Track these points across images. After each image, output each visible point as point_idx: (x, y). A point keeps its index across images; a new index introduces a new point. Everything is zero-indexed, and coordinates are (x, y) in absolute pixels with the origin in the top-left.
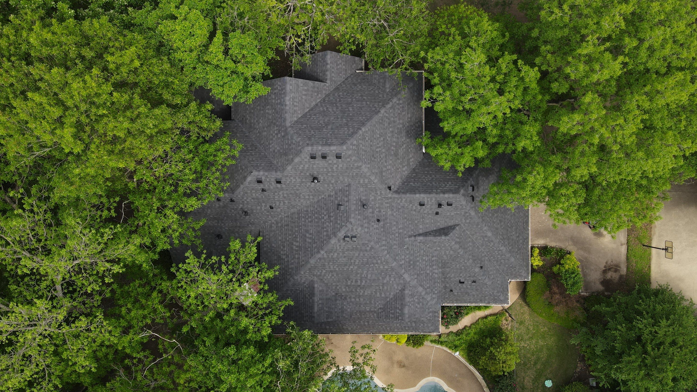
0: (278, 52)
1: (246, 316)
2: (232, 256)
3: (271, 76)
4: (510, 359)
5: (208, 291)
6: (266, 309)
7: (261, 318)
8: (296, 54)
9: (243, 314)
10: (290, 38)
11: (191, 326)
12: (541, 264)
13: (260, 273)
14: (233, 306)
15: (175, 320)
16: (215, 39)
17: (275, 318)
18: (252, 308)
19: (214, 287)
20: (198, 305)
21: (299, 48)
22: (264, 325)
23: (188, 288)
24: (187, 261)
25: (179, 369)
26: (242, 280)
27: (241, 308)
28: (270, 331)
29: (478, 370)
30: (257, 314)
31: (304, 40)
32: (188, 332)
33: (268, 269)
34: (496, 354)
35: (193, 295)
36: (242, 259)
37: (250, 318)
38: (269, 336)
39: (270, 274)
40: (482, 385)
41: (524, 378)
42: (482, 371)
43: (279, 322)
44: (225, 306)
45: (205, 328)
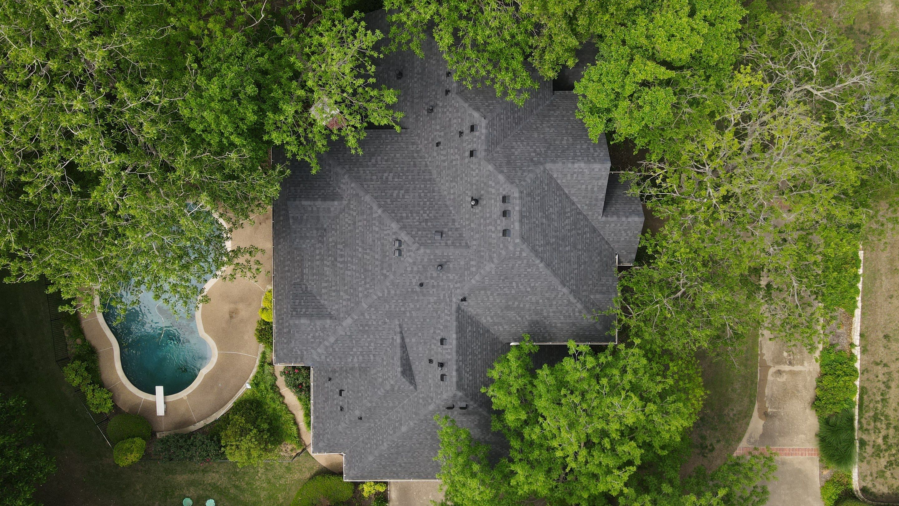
0: (644, 152)
1: (296, 112)
2: (375, 93)
3: (611, 143)
4: (241, 455)
5: (330, 60)
6: (306, 138)
7: (294, 131)
8: (640, 175)
9: (299, 108)
10: (662, 169)
11: (282, 39)
12: (365, 494)
13: (353, 129)
14: (309, 94)
15: (291, 16)
16: (663, 69)
17: (295, 150)
18: (306, 119)
19: (335, 69)
20: (310, 48)
21: (648, 181)
22: (285, 135)
23: (332, 34)
24: (369, 32)
25: (227, 23)
26: (343, 105)
27: (307, 104)
28: (278, 142)
29: (227, 413)
30: (299, 126)
31: (660, 186)
32: (275, 33)
33: (358, 140)
34: (248, 437)
35: (324, 40)
36: (372, 106)
37: (294, 117)
38: (270, 142)
39: (352, 142)
40: (208, 419)
41: (217, 472)
42: (225, 419)
43: (289, 155)
44: (310, 83)
45: (280, 57)
